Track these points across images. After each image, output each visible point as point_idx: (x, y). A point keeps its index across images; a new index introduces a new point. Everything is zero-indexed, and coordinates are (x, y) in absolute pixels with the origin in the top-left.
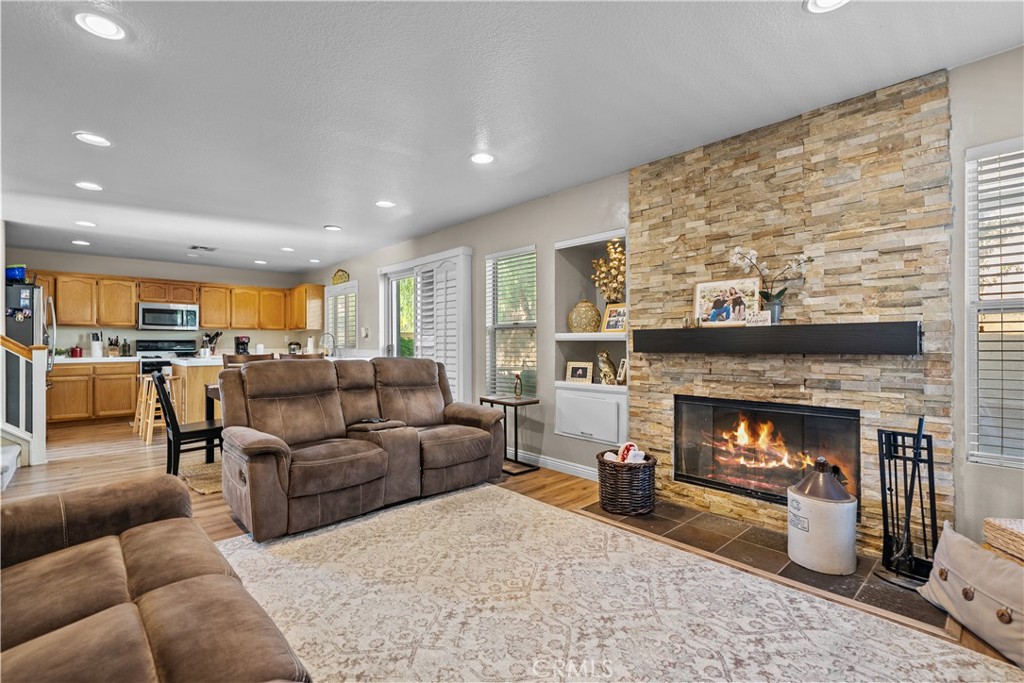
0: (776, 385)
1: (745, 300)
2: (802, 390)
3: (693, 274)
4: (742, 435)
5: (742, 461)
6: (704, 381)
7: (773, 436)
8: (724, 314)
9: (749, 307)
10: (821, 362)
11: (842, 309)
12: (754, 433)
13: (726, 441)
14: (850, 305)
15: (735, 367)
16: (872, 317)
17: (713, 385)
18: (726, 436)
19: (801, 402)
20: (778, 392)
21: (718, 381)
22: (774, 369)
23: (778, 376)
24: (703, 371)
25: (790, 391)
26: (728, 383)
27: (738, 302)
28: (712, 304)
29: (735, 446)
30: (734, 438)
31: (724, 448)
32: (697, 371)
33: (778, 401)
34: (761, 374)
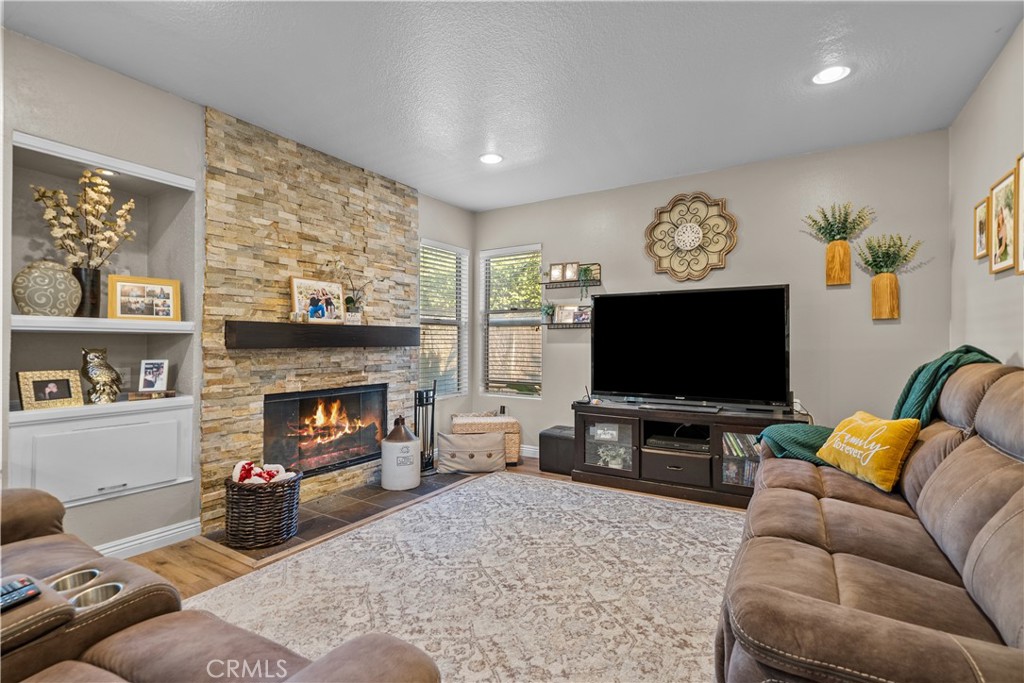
0: (351, 372)
1: (334, 301)
2: (363, 374)
3: (285, 267)
4: (320, 418)
5: (319, 440)
6: (297, 375)
7: (340, 411)
8: (320, 312)
9: (337, 308)
10: (372, 353)
11: (381, 316)
12: (328, 413)
13: (308, 426)
14: (385, 314)
15: (320, 360)
16: (393, 323)
17: (305, 379)
18: (307, 422)
19: (363, 383)
20: (348, 378)
21: (309, 375)
22: (347, 360)
23: (351, 366)
24: (296, 366)
25: (357, 376)
26: (317, 375)
27: (329, 302)
28: (309, 301)
29: (314, 428)
30: (314, 421)
31: (305, 434)
32: (290, 367)
33: (349, 385)
34: (339, 364)
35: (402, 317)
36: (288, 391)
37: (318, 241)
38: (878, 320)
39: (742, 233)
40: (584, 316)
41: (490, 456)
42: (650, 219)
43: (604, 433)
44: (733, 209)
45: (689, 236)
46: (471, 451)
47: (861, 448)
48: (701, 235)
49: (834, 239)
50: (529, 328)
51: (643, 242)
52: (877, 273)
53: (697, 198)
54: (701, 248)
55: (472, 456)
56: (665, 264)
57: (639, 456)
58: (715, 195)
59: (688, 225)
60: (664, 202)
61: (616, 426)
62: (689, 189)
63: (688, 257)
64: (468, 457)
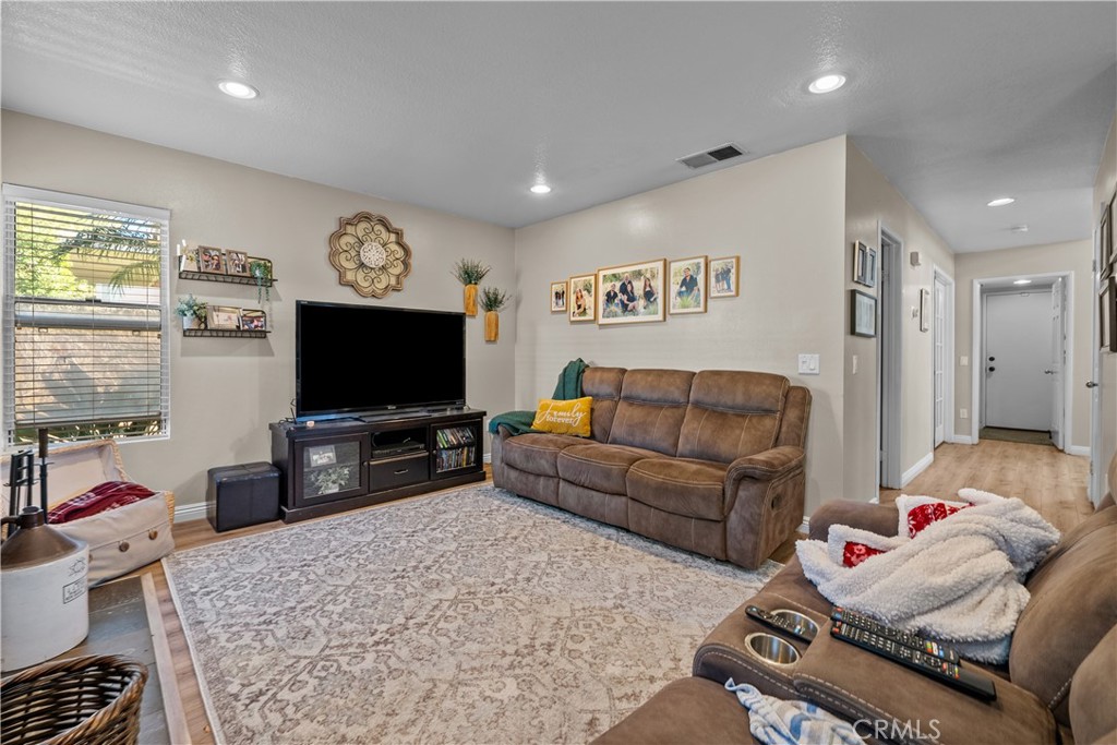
38: (489, 341)
39: (413, 261)
40: (256, 323)
41: (153, 537)
42: (333, 227)
43: (320, 457)
44: (407, 240)
45: (373, 255)
46: (122, 540)
47: (570, 417)
48: (384, 257)
49: (470, 282)
50: (130, 333)
51: (324, 250)
52: (490, 310)
53: (383, 222)
54: (383, 268)
55: (124, 548)
56: (350, 276)
58: (396, 224)
59: (374, 244)
60: (348, 214)
61: (333, 447)
62: (375, 210)
63: (373, 275)
64: (117, 552)
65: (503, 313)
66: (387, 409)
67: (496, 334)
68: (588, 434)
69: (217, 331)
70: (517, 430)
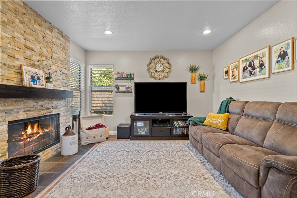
0: (47, 109)
1: (41, 78)
2: (51, 110)
3: (18, 59)
4: (29, 131)
6: (24, 111)
7: (38, 126)
8: (35, 82)
9: (42, 81)
10: (55, 101)
11: (58, 86)
12: (33, 128)
13: (23, 135)
14: (59, 85)
15: (34, 104)
16: (62, 89)
17: (28, 113)
18: (23, 133)
19: (51, 113)
20: (46, 111)
21: (30, 111)
22: (45, 104)
23: (46, 106)
24: (23, 107)
25: (49, 110)
26: (33, 111)
27: (39, 78)
28: (30, 77)
29: (26, 135)
30: (26, 132)
31: (22, 138)
32: (21, 107)
33: (46, 114)
34: (42, 106)
35: (65, 87)
36: (20, 119)
37: (33, 50)
38: (201, 92)
39: (172, 68)
40: (129, 89)
41: (101, 136)
42: (148, 61)
43: (140, 124)
44: (170, 62)
45: (159, 68)
46: (94, 136)
47: (218, 121)
48: (163, 68)
49: (193, 72)
51: (146, 68)
52: (201, 81)
53: (162, 57)
54: (163, 71)
55: (94, 137)
56: (153, 75)
57: (151, 130)
58: (166, 57)
59: (159, 64)
60: (153, 57)
61: (143, 122)
62: (160, 55)
63: (159, 73)
64: (93, 138)
65: (207, 82)
66: (159, 113)
67: (204, 89)
68: (225, 129)
69: (121, 91)
70: (196, 123)
